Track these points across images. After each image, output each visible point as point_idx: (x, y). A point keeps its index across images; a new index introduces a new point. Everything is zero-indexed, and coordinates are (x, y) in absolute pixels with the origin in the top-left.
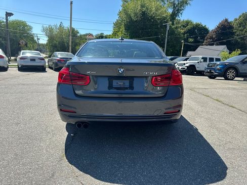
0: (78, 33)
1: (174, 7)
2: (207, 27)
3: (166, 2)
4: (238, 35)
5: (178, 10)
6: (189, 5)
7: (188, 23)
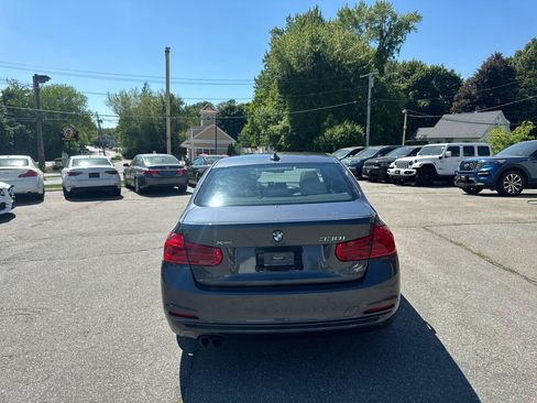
0: (182, 103)
1: (382, 37)
2: (457, 73)
3: (364, 28)
4: (526, 87)
5: (391, 42)
6: (412, 32)
7: (414, 67)
